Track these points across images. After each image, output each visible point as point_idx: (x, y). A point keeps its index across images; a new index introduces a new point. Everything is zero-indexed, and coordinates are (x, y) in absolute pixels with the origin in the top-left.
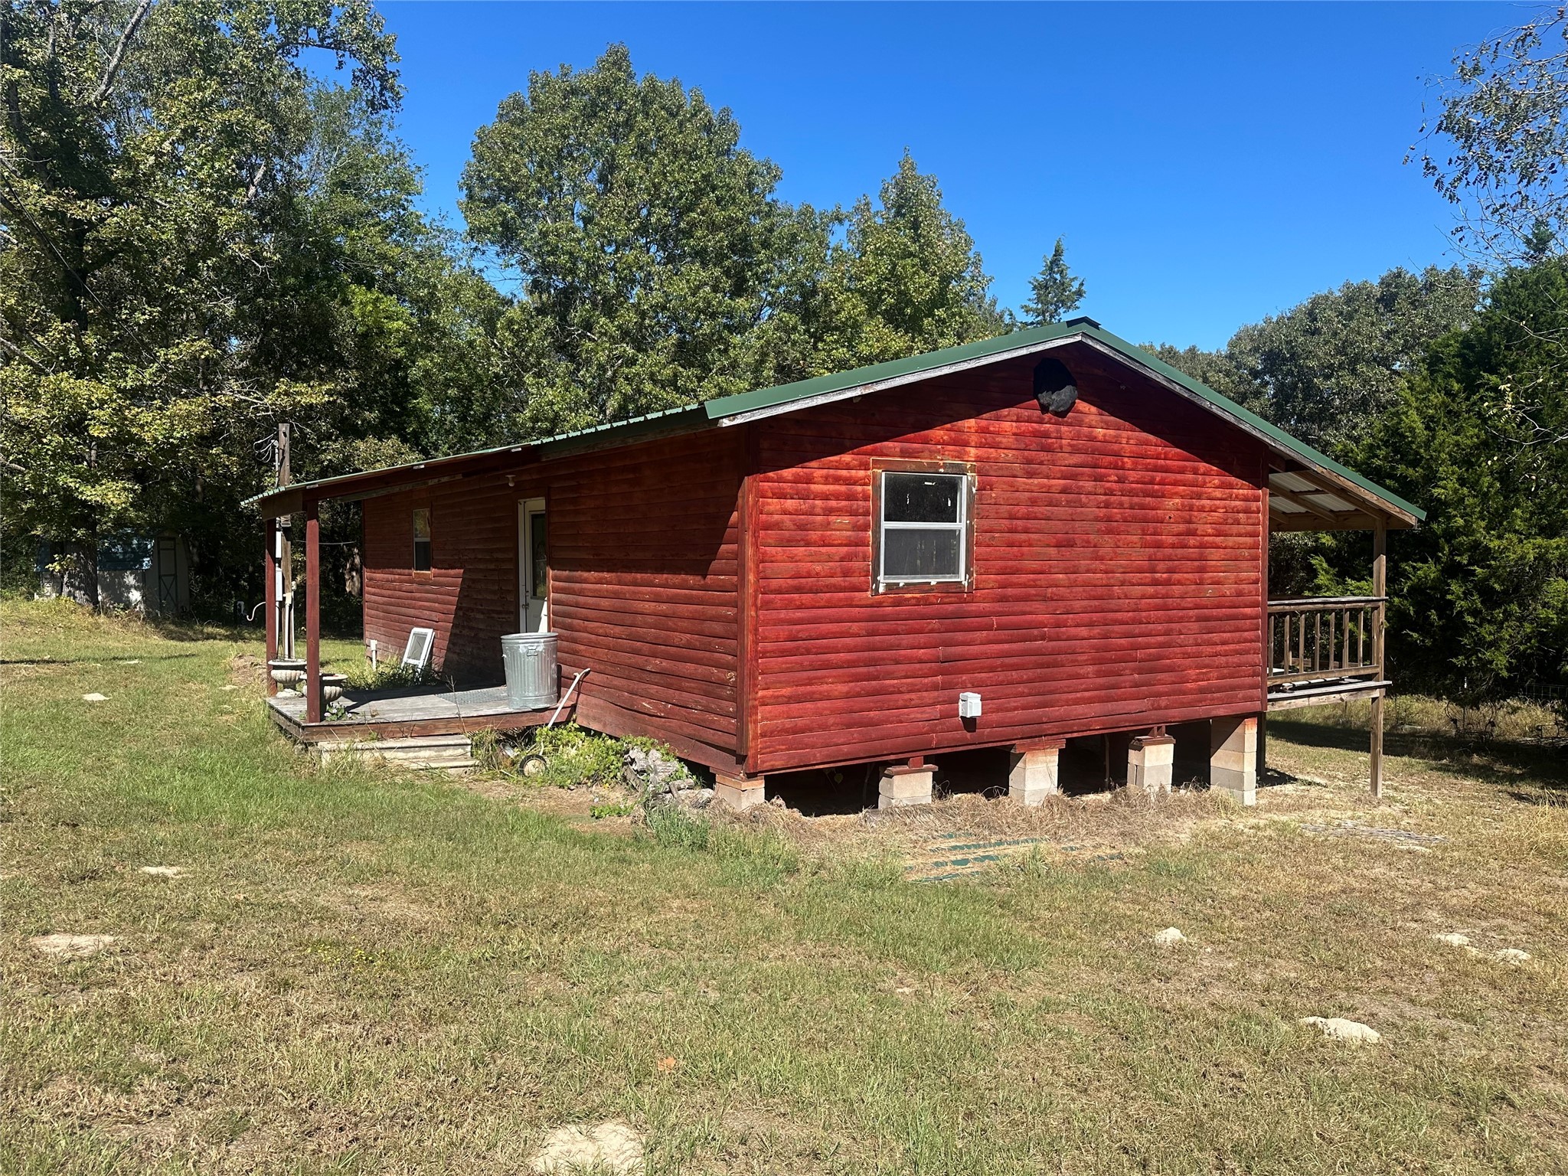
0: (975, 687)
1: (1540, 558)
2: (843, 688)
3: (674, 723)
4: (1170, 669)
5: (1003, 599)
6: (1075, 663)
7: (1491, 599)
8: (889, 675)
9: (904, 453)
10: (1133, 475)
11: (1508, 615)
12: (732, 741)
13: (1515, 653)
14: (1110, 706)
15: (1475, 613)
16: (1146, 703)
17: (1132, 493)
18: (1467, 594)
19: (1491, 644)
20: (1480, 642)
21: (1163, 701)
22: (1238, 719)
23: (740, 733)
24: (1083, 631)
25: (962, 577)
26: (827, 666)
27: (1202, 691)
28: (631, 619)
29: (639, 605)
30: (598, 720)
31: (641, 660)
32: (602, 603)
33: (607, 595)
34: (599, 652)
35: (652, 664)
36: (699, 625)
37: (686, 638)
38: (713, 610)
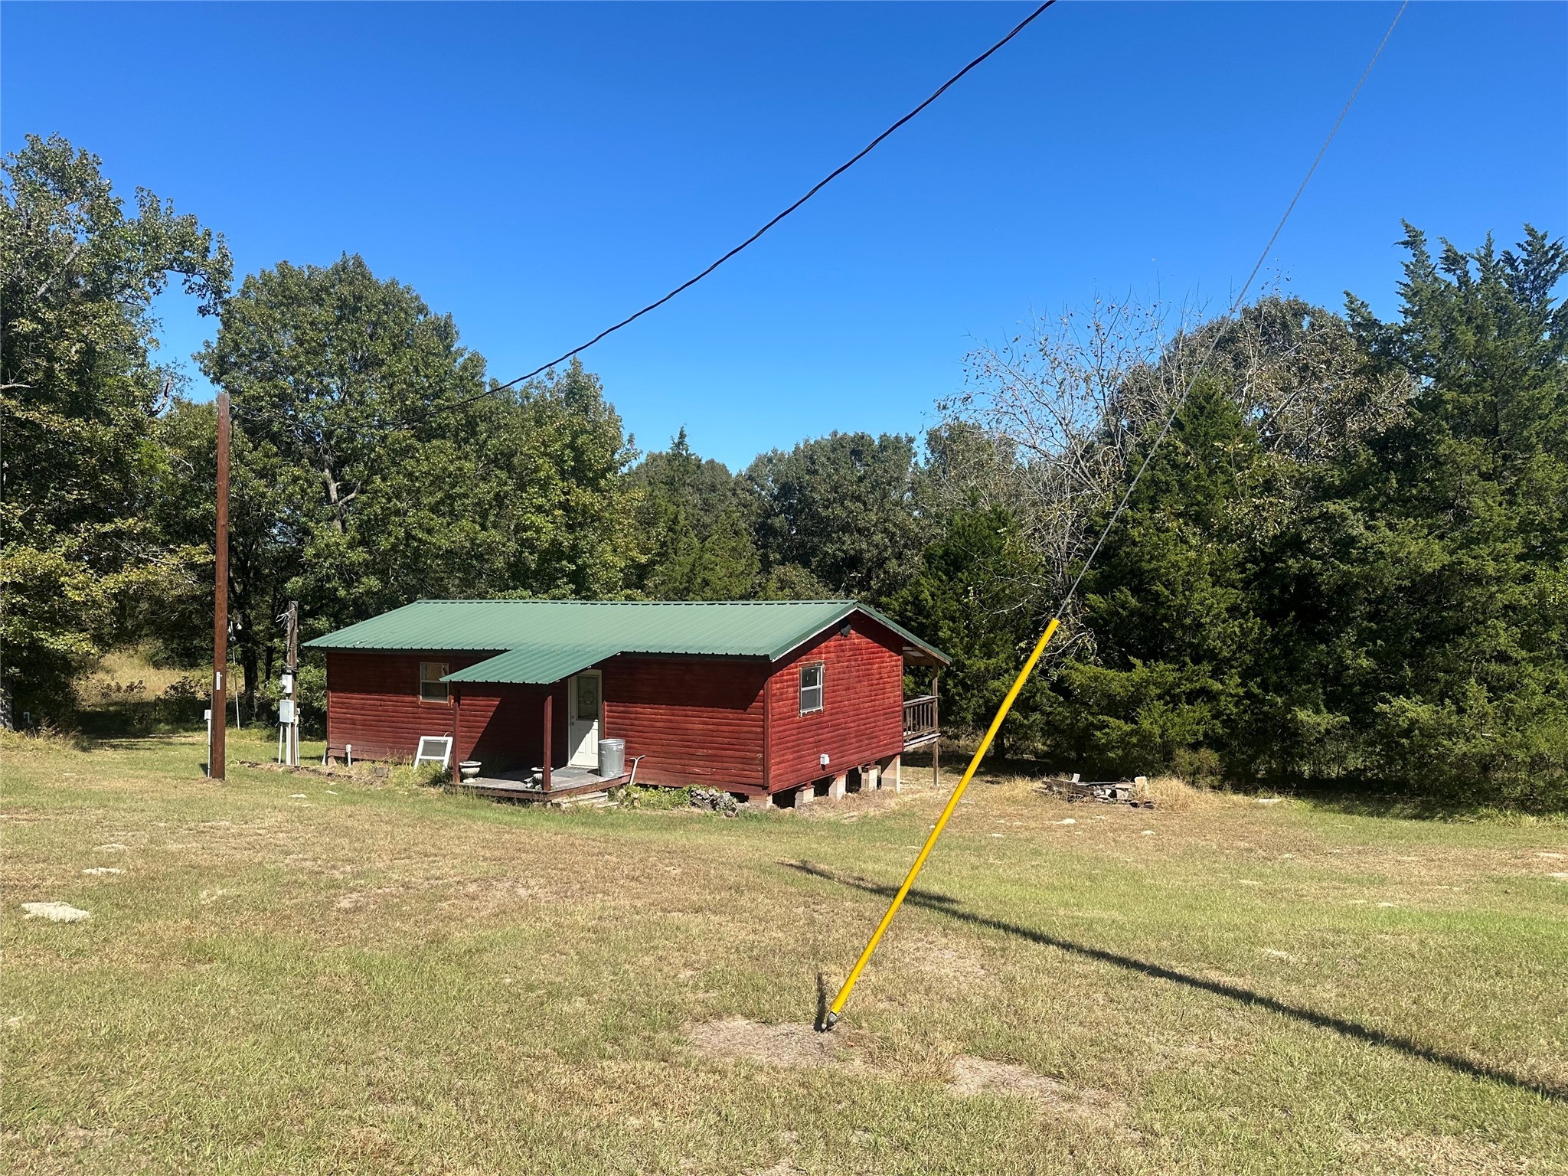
0: (825, 752)
1: (986, 669)
2: (791, 757)
3: (717, 777)
4: (876, 737)
5: (831, 714)
6: (851, 738)
7: (967, 688)
8: (802, 750)
9: (807, 660)
10: (865, 657)
11: (973, 695)
12: (761, 781)
13: (975, 714)
14: (860, 755)
15: (959, 695)
16: (869, 753)
17: (864, 665)
18: (955, 686)
19: (966, 709)
20: (961, 709)
21: (874, 751)
22: (894, 756)
23: (766, 777)
24: (852, 725)
25: (821, 708)
26: (788, 748)
27: (885, 745)
28: (683, 732)
29: (690, 726)
30: (654, 780)
31: (691, 750)
32: (657, 724)
33: (662, 721)
34: (654, 748)
35: (700, 752)
36: (737, 735)
37: (726, 740)
38: (747, 729)
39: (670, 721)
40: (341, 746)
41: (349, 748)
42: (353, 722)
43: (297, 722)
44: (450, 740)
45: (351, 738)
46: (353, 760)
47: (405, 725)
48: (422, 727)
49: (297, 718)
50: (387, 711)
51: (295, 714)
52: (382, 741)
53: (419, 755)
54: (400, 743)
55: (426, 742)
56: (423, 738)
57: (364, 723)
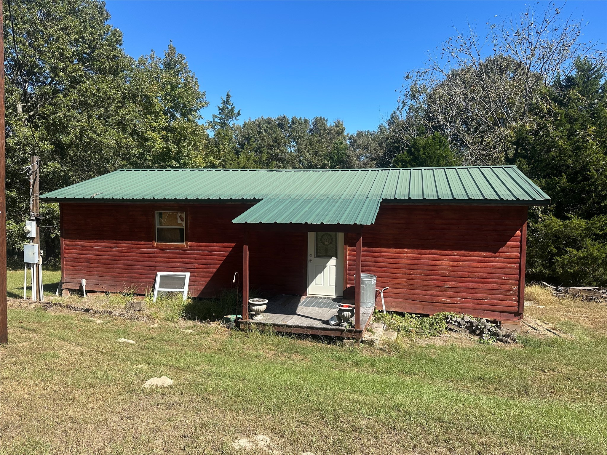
3: (467, 306)
28: (431, 267)
29: (439, 263)
30: (398, 307)
31: (439, 283)
32: (402, 261)
33: (407, 258)
34: (399, 281)
35: (449, 284)
36: (490, 270)
37: (477, 274)
38: (502, 265)
39: (415, 258)
40: (76, 281)
41: (84, 282)
42: (88, 261)
43: (41, 263)
44: (188, 275)
45: (86, 274)
46: (87, 292)
47: (140, 263)
48: (157, 264)
49: (41, 259)
50: (122, 252)
51: (40, 256)
52: (117, 276)
53: (157, 288)
54: (136, 277)
55: (162, 277)
56: (159, 274)
57: (99, 262)
